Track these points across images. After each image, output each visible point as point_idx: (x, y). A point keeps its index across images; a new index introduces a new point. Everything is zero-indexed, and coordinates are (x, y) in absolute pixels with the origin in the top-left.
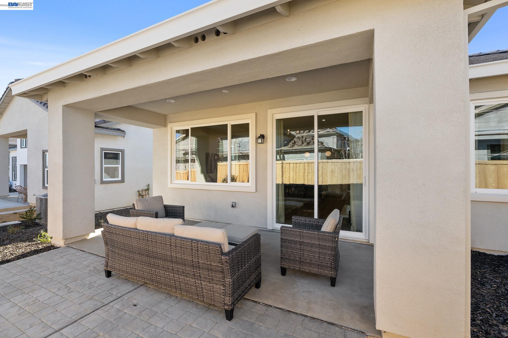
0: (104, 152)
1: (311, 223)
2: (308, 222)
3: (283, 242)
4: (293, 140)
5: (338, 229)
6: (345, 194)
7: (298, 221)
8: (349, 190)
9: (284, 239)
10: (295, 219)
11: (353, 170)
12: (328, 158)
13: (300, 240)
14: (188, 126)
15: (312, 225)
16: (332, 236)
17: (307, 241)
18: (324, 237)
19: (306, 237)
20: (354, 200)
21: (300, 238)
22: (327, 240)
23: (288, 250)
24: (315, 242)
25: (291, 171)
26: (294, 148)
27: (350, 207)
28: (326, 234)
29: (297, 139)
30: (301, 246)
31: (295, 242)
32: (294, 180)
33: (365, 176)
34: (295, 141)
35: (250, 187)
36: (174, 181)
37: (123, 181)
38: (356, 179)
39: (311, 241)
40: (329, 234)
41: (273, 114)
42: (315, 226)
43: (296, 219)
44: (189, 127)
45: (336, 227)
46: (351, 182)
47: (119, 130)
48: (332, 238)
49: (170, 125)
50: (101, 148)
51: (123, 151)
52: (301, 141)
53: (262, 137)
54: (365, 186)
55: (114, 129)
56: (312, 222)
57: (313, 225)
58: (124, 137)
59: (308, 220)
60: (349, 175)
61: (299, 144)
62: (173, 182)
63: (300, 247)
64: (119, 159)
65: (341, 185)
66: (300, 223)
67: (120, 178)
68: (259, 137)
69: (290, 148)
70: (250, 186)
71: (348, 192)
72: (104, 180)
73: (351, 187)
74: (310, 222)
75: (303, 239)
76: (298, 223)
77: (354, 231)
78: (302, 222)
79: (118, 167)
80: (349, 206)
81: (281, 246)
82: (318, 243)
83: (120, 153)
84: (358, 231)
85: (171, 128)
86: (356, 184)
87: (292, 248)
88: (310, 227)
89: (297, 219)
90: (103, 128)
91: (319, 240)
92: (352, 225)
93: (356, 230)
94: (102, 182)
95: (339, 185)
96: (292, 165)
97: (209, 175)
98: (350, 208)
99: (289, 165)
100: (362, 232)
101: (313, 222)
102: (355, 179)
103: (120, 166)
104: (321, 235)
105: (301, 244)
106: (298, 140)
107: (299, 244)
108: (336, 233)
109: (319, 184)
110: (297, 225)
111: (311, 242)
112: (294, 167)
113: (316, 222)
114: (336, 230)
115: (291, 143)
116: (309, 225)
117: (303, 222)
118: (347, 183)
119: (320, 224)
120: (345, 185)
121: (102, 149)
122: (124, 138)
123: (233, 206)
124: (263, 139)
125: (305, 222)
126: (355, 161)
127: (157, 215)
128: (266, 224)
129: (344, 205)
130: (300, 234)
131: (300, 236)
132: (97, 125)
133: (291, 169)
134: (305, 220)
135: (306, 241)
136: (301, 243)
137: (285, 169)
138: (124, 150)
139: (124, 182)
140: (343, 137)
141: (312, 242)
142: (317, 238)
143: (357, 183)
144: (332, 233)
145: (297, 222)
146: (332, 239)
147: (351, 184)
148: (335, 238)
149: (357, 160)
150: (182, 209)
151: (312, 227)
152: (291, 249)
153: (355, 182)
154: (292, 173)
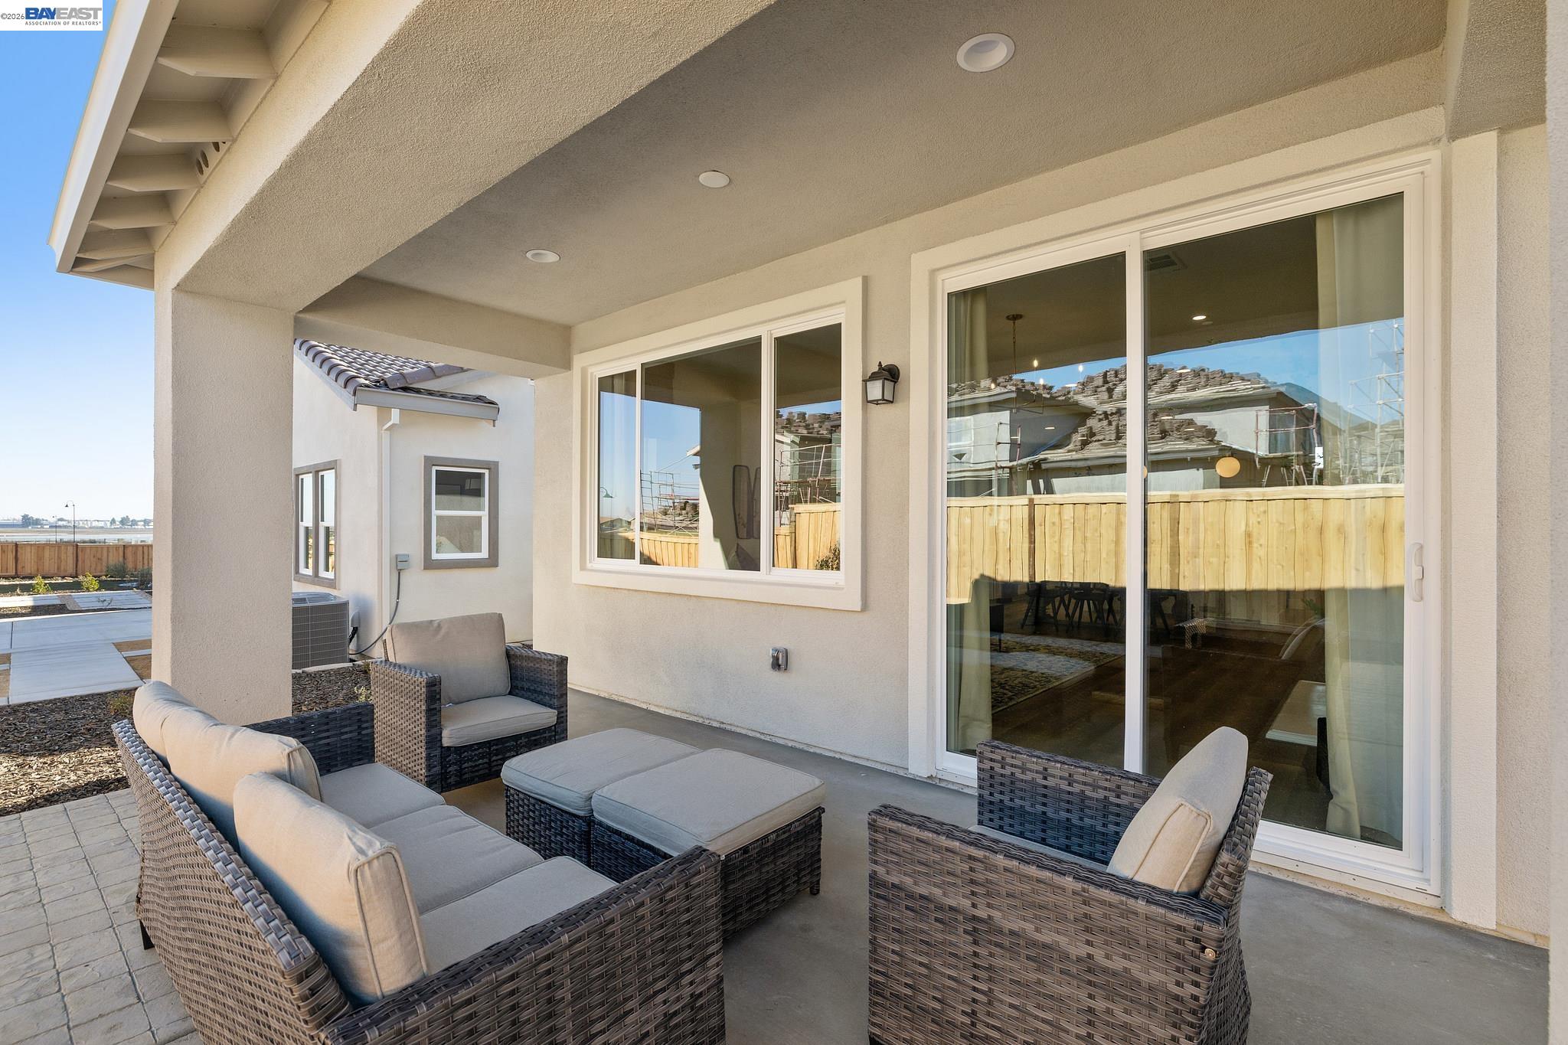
0: (435, 468)
1: (1077, 788)
2: (1058, 781)
3: (878, 896)
4: (1083, 423)
5: (1226, 880)
6: (1300, 632)
7: (1008, 771)
8: (1322, 615)
9: (884, 884)
10: (991, 760)
11: (1341, 530)
12: (1225, 483)
13: (974, 906)
14: (632, 358)
15: (1083, 801)
16: (1179, 928)
17: (1016, 925)
18: (1124, 922)
19: (1008, 895)
20: (1346, 656)
21: (973, 893)
22: (1143, 942)
23: (908, 950)
24: (1063, 941)
25: (1069, 533)
26: (1087, 453)
27: (1326, 692)
28: (1131, 902)
29: (1100, 420)
30: (975, 942)
31: (948, 916)
32: (1076, 569)
33: (1422, 542)
34: (1091, 428)
35: (843, 588)
36: (590, 562)
37: (492, 561)
38: (1357, 570)
39: (1037, 930)
40: (1153, 908)
41: (933, 273)
42: (1100, 807)
43: (998, 762)
44: (634, 364)
45: (1213, 864)
46: (1332, 580)
47: (479, 399)
48: (1179, 941)
49: (579, 361)
50: (425, 457)
51: (493, 467)
52: (1113, 427)
53: (891, 374)
54: (1422, 598)
55: (465, 398)
56: (1083, 787)
57: (1087, 802)
58: (494, 421)
59: (1058, 773)
60: (1322, 555)
61: (1108, 437)
62: (589, 565)
63: (971, 949)
64: (484, 496)
65: (1287, 595)
66: (1019, 785)
67: (484, 554)
68: (874, 377)
69: (1075, 455)
70: (842, 583)
71: (1315, 628)
72: (435, 556)
73: (1331, 606)
74: (1069, 785)
75: (989, 905)
76: (1007, 781)
77: (1345, 833)
78: (1029, 776)
79: (480, 518)
80: (1320, 688)
81: (870, 918)
82: (1083, 950)
83: (486, 472)
84: (1370, 835)
85: (584, 371)
86: (1361, 594)
87: (927, 943)
88: (1068, 811)
89: (1003, 758)
90: (430, 393)
91: (1087, 930)
92: (1335, 800)
93: (1358, 831)
94: (430, 565)
95: (1279, 591)
96: (1068, 511)
97: (738, 544)
98: (1325, 699)
99: (1057, 511)
100: (1398, 845)
101: (1085, 784)
102: (1353, 572)
103: (484, 514)
104: (1103, 902)
105: (975, 930)
106: (1105, 423)
107: (966, 932)
108: (1208, 904)
109: (1151, 585)
110: (1001, 793)
111: (1038, 937)
112: (1076, 520)
113: (1105, 789)
114: (1209, 883)
115: (1077, 438)
116: (1066, 797)
117: (1033, 781)
118: (1311, 583)
119: (1125, 800)
120: (1305, 593)
121: (430, 462)
122: (494, 426)
123: (776, 665)
124: (889, 385)
125: (1045, 782)
126: (1353, 495)
127: (433, 688)
128: (903, 749)
129: (1294, 682)
130: (971, 869)
131: (972, 882)
132: (411, 384)
133: (1068, 526)
134: (1045, 769)
135: (1012, 923)
136: (979, 929)
137: (1041, 525)
138: (496, 464)
139: (497, 566)
140: (1293, 410)
141: (1046, 937)
142: (1076, 920)
143: (1361, 585)
144: (1176, 902)
145: (1002, 775)
146: (1177, 948)
147: (1330, 590)
148: (1196, 941)
149: (1365, 491)
150: (555, 669)
151: (1082, 810)
152: (924, 947)
153: (1352, 583)
154: (1068, 542)
